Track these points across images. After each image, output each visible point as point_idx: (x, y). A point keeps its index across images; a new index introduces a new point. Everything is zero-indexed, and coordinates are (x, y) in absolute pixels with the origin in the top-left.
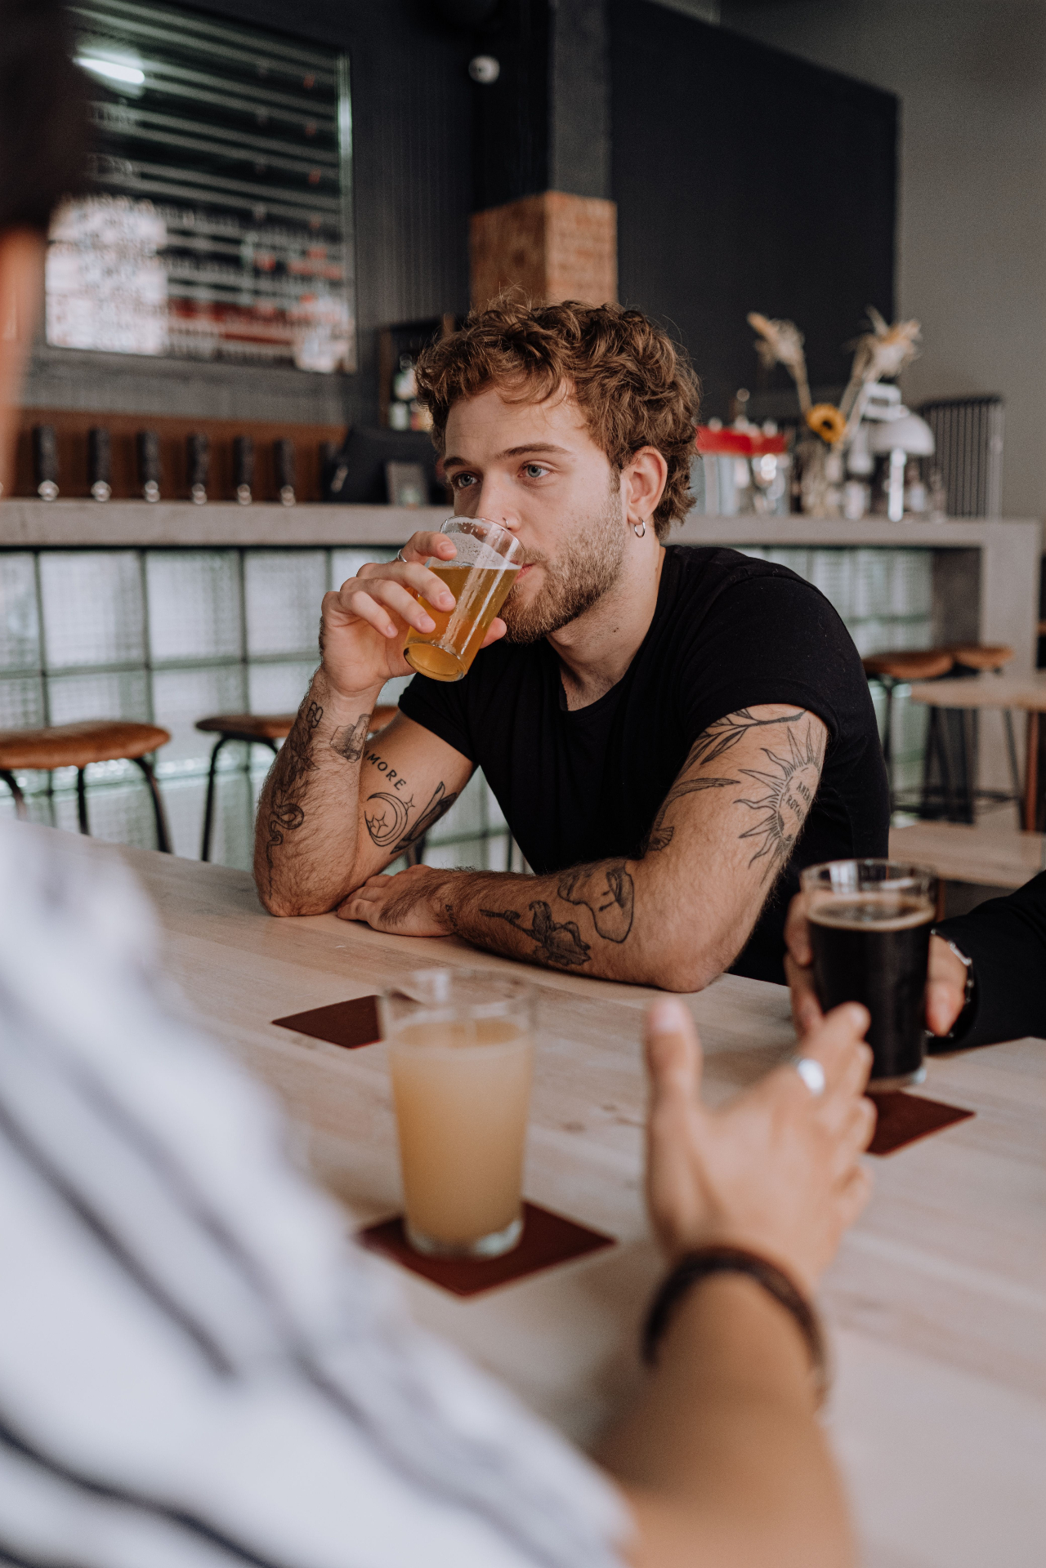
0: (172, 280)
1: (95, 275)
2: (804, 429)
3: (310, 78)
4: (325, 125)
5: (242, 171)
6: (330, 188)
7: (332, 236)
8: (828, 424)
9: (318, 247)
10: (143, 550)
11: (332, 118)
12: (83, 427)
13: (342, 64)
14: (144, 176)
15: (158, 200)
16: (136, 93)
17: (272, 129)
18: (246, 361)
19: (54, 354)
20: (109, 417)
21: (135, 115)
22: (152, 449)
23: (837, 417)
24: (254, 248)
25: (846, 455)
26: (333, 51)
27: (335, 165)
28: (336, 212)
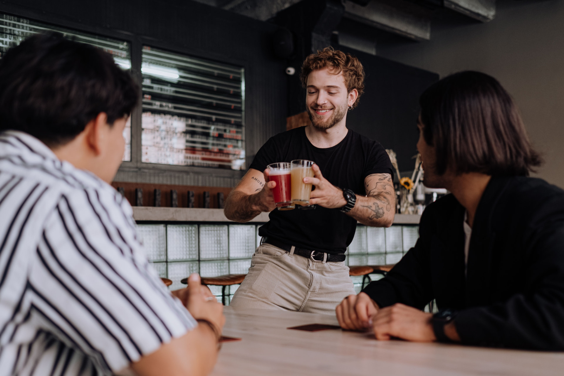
0: (187, 141)
1: (158, 140)
2: (400, 186)
3: (232, 76)
4: (236, 90)
5: (209, 106)
6: (239, 110)
7: (238, 125)
8: (407, 183)
9: (234, 129)
10: (166, 223)
11: (240, 88)
12: (152, 189)
13: (243, 71)
14: (175, 108)
15: (180, 115)
16: (175, 82)
17: (219, 92)
18: (208, 167)
19: (144, 165)
20: (161, 186)
21: (174, 89)
22: (175, 196)
23: (411, 181)
24: (213, 130)
25: (415, 194)
26: (240, 67)
27: (240, 103)
28: (240, 118)
